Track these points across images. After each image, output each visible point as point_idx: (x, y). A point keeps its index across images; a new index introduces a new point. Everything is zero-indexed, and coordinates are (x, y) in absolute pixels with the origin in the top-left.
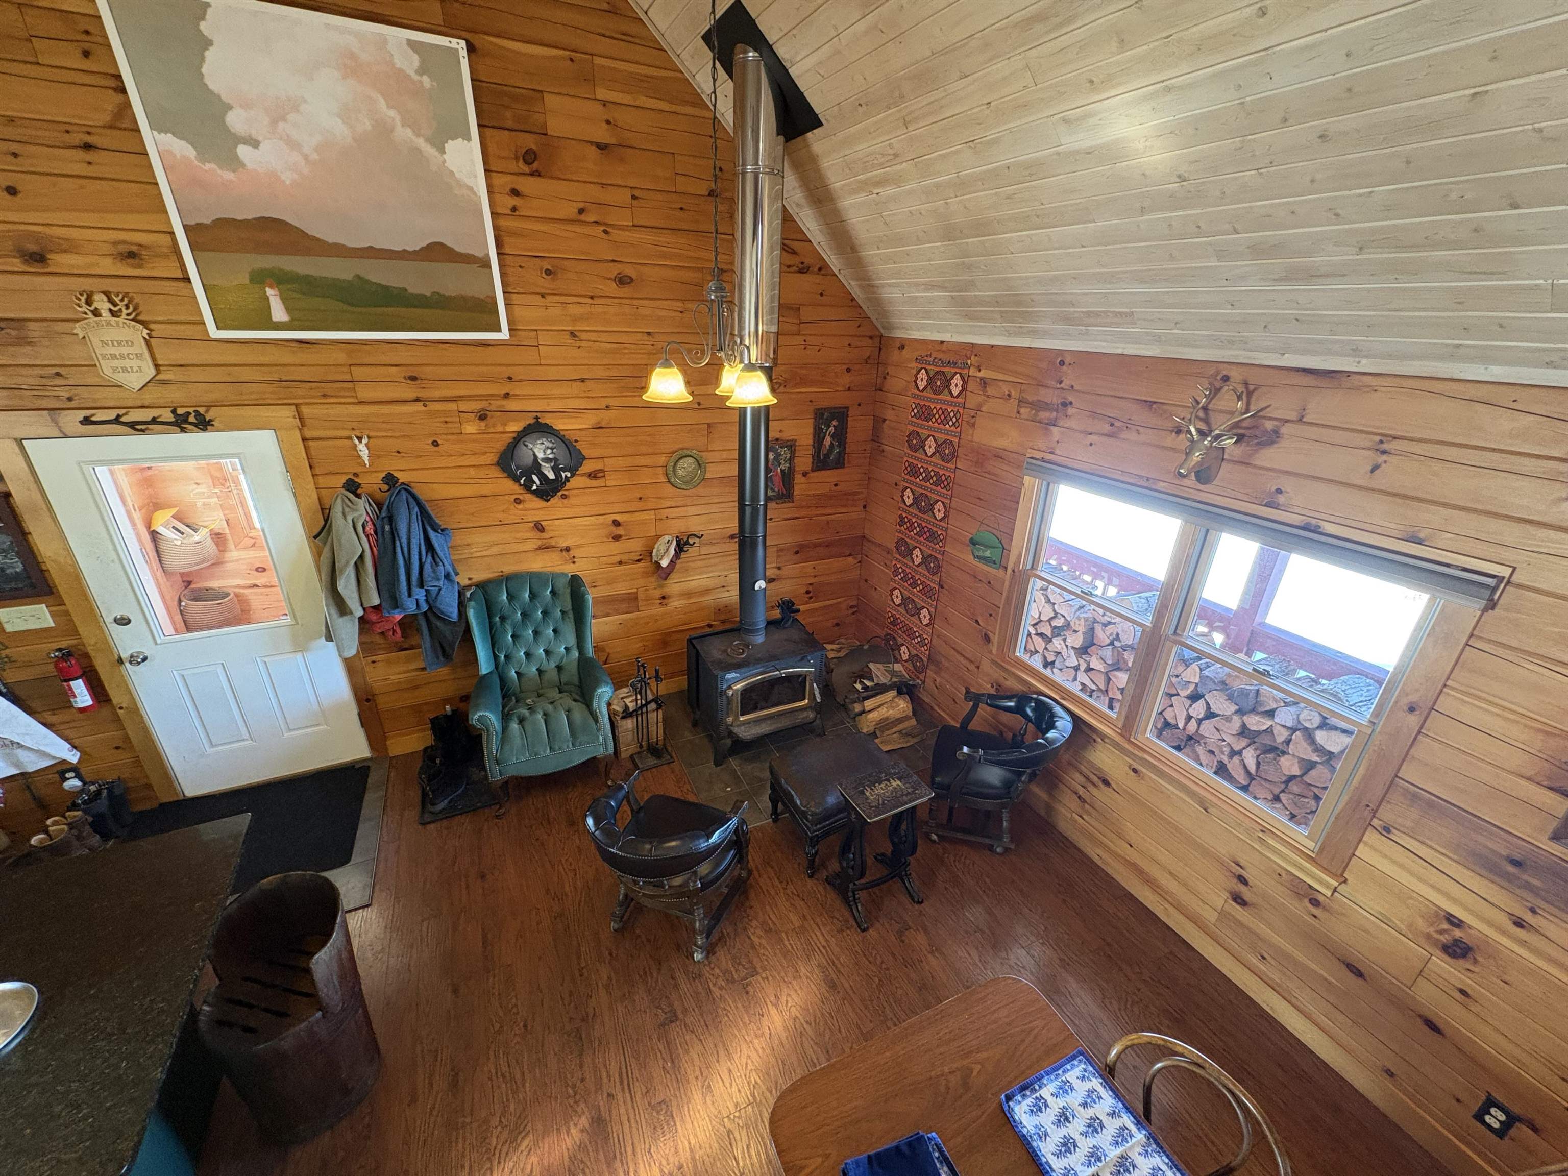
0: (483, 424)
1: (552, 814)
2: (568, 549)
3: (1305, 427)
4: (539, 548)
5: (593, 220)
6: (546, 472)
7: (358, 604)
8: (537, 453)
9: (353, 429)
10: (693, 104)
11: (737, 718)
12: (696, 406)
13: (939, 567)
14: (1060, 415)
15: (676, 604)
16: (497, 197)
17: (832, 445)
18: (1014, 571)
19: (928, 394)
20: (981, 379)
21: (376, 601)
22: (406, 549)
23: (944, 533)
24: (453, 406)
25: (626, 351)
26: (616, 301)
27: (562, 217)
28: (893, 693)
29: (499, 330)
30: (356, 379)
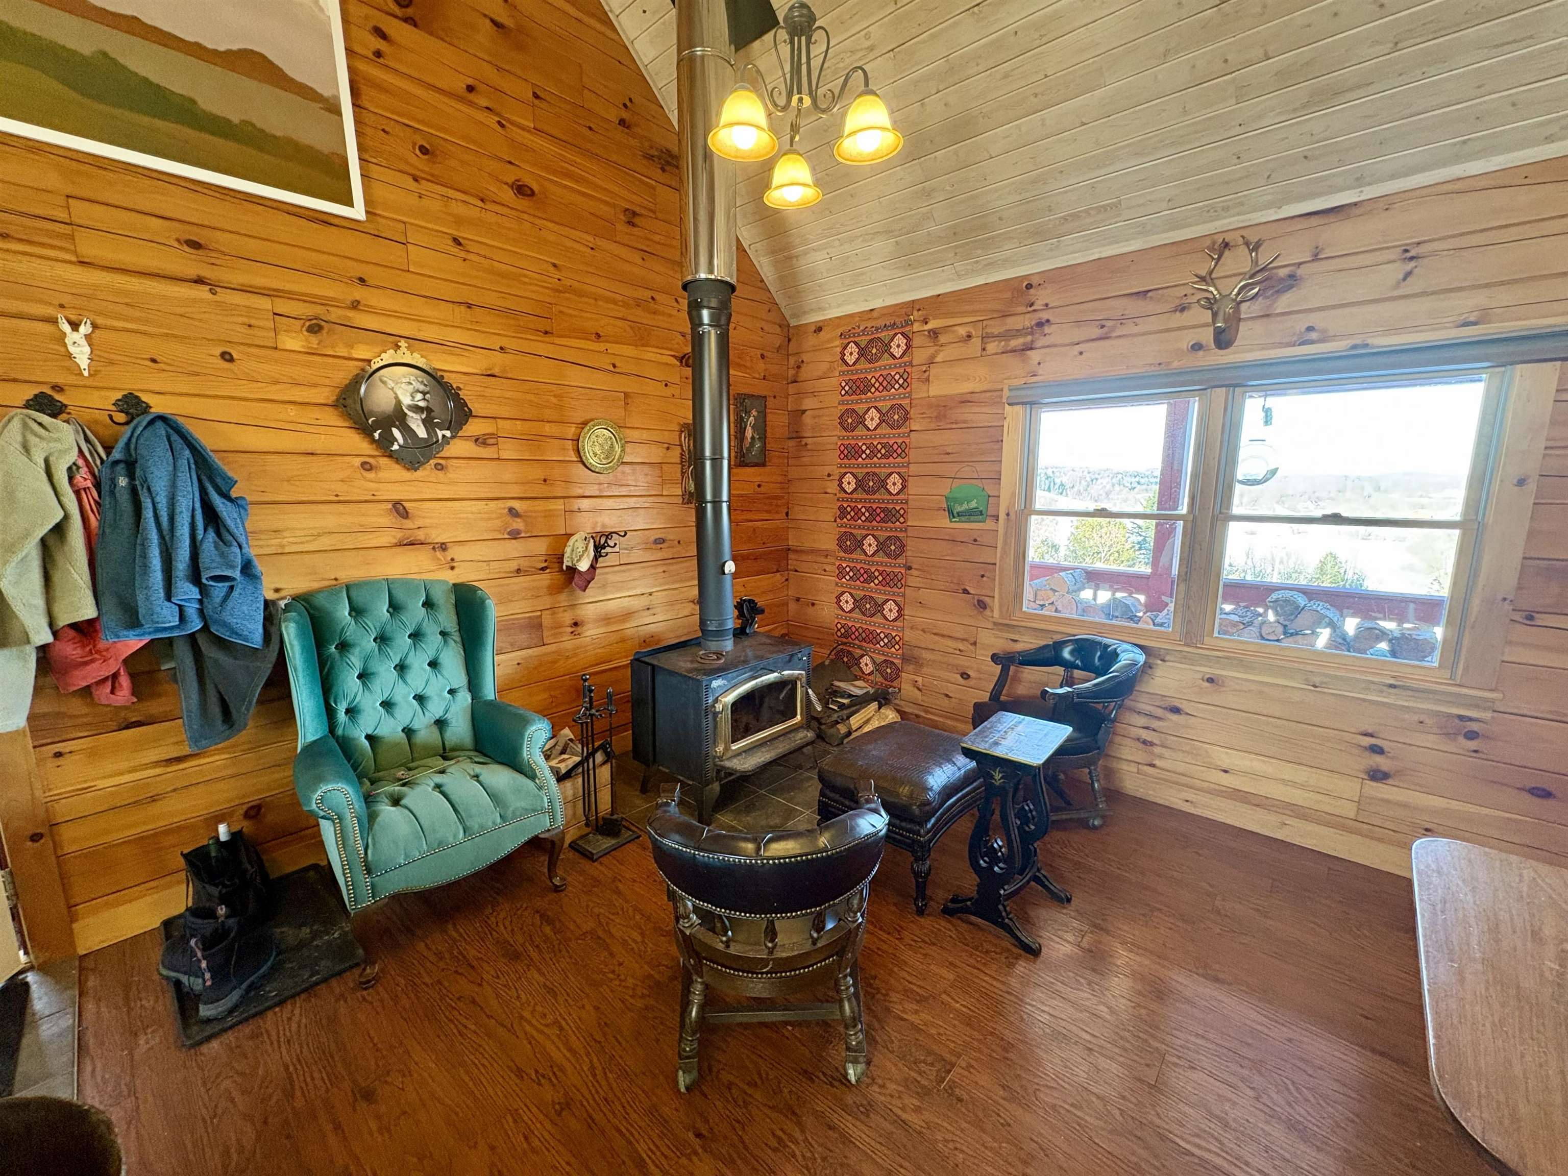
0: (314, 340)
1: (472, 953)
2: (443, 547)
3: (1323, 263)
4: (400, 544)
5: (485, 104)
6: (414, 427)
7: (44, 622)
8: (401, 398)
9: (62, 306)
10: (600, 20)
11: (727, 749)
12: (611, 368)
13: (903, 546)
14: (1037, 336)
15: (592, 632)
16: (355, 31)
17: (753, 438)
18: (1008, 515)
19: (863, 364)
20: (929, 331)
21: (89, 612)
22: (164, 519)
23: (905, 507)
24: (265, 303)
25: (527, 280)
26: (514, 213)
27: (445, 87)
28: (874, 706)
29: (350, 203)
30: (75, 220)
